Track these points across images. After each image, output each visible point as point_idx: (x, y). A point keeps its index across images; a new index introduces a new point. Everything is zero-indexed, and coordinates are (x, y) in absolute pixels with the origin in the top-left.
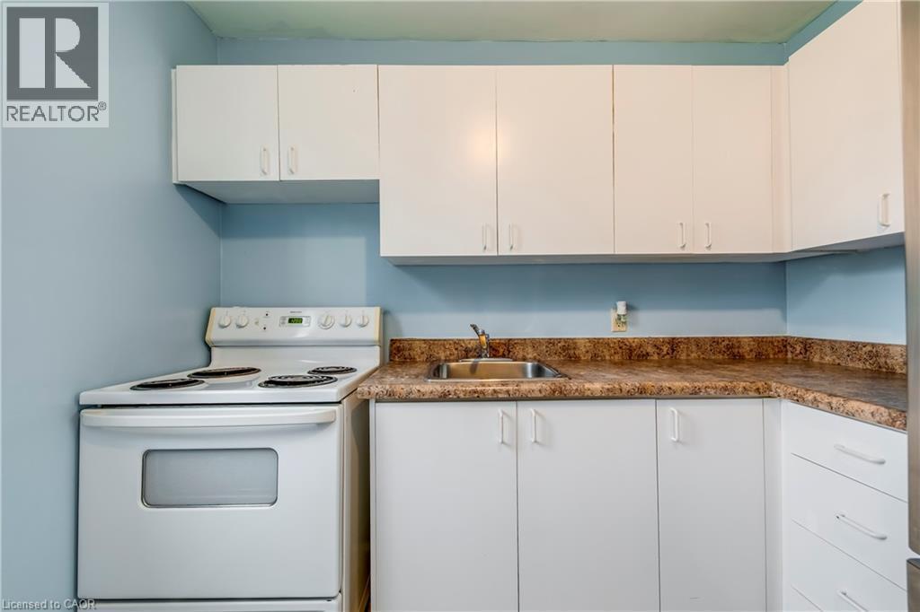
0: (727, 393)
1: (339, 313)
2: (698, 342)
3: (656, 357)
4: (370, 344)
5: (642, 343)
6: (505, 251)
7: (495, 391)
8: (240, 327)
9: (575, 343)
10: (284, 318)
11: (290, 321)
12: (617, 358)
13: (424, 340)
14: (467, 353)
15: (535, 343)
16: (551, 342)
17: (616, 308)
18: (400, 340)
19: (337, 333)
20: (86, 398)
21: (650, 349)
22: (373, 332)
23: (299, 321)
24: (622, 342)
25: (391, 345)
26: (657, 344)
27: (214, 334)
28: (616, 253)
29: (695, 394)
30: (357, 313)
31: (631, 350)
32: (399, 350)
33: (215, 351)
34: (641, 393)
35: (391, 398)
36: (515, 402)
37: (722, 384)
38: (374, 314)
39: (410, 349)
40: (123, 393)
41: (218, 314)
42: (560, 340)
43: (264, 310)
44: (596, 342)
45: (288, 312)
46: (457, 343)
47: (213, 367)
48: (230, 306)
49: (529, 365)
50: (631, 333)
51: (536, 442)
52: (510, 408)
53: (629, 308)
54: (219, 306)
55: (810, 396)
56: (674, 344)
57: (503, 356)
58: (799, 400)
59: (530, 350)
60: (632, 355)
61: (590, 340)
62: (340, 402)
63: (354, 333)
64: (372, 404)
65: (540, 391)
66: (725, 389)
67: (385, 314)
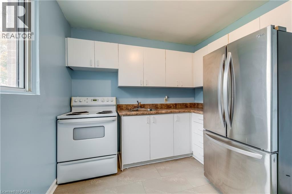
0: (184, 112)
1: (106, 99)
2: (180, 104)
3: (173, 107)
4: (113, 106)
5: (170, 104)
6: (145, 85)
7: (146, 113)
8: (80, 102)
9: (157, 105)
10: (92, 100)
11: (94, 100)
12: (166, 107)
14: (135, 107)
15: (149, 105)
16: (153, 105)
17: (165, 97)
18: (120, 105)
19: (106, 103)
20: (59, 117)
21: (172, 106)
22: (114, 103)
23: (96, 100)
24: (166, 104)
25: (117, 106)
26: (173, 105)
27: (73, 104)
28: (166, 86)
29: (179, 112)
30: (110, 98)
31: (168, 106)
32: (119, 107)
33: (73, 108)
34: (171, 113)
35: (127, 115)
36: (149, 115)
37: (183, 110)
38: (114, 98)
39: (122, 107)
41: (73, 99)
42: (154, 104)
43: (87, 98)
44: (162, 105)
45: (93, 98)
46: (133, 105)
48: (77, 97)
49: (149, 109)
50: (168, 102)
51: (153, 122)
53: (168, 97)
54: (74, 96)
55: (195, 111)
56: (176, 104)
57: (143, 108)
58: (194, 112)
59: (148, 106)
60: (168, 107)
61: (160, 104)
62: (116, 116)
63: (110, 103)
64: (122, 116)
65: (154, 113)
66: (184, 111)
67: (116, 98)
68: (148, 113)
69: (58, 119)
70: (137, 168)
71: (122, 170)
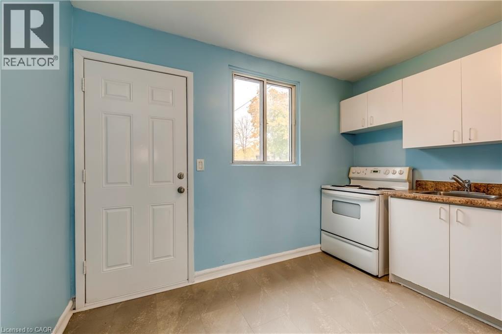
1: (391, 169)
6: (466, 141)
7: (437, 199)
8: (358, 173)
10: (372, 171)
11: (374, 172)
13: (433, 182)
18: (421, 181)
19: (391, 176)
20: (323, 187)
22: (405, 176)
23: (377, 172)
25: (416, 183)
27: (351, 175)
30: (399, 169)
32: (420, 185)
33: (352, 180)
36: (448, 205)
38: (406, 170)
39: (425, 185)
40: (329, 187)
41: (353, 169)
43: (365, 168)
45: (373, 169)
47: (351, 184)
48: (356, 166)
52: (446, 207)
54: (353, 166)
62: (378, 195)
63: (397, 177)
64: (389, 197)
65: (460, 201)
68: (443, 200)
69: (324, 189)
70: (418, 295)
71: (390, 281)
